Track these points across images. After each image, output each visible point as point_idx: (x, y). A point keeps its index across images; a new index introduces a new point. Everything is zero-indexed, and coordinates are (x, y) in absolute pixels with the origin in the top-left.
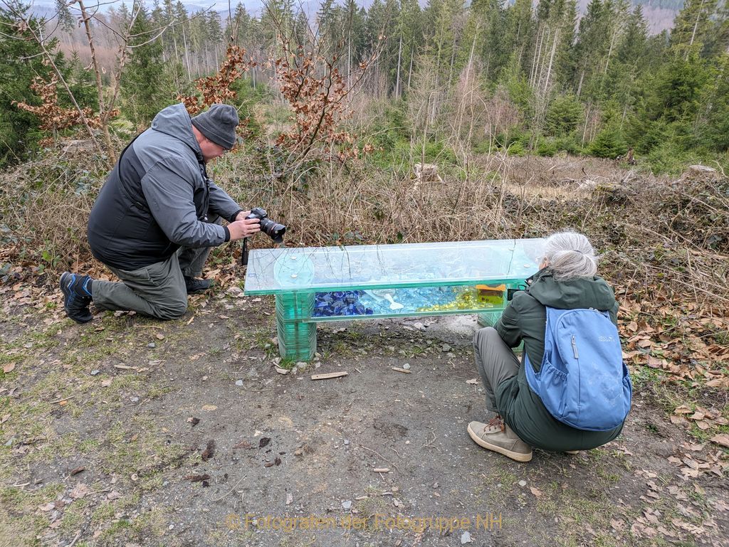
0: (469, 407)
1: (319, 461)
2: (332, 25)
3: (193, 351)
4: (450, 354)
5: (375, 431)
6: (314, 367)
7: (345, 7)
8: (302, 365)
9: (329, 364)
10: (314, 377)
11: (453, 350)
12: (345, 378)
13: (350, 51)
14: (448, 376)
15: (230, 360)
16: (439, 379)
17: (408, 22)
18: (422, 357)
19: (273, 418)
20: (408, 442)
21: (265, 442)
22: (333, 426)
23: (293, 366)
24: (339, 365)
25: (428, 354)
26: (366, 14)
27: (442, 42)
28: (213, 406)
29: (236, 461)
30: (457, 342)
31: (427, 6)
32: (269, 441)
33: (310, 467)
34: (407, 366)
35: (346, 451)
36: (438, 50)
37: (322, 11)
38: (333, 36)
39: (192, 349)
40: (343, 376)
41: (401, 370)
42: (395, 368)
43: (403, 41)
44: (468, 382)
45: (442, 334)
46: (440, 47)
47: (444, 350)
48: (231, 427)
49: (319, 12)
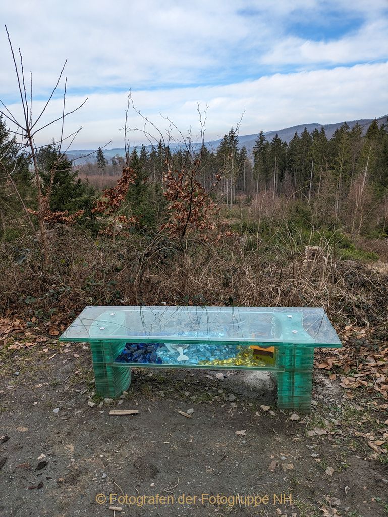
0: (224, 457)
1: (73, 491)
2: (264, 154)
3: (41, 381)
4: (233, 405)
5: (132, 468)
6: (117, 403)
7: (273, 142)
8: (108, 400)
9: (130, 402)
10: (112, 412)
11: (238, 400)
12: (136, 416)
13: (276, 170)
14: (223, 425)
15: (60, 391)
16: (214, 426)
17: (318, 149)
18: (208, 404)
19: (61, 445)
20: (152, 484)
21: (42, 465)
22: (103, 459)
23: (102, 400)
24: (137, 404)
25: (214, 402)
26: (287, 146)
27: (343, 161)
28: (25, 428)
29: (10, 480)
30: (245, 394)
31: (333, 137)
32: (46, 465)
33: (62, 495)
34: (190, 411)
35: (100, 484)
36: (340, 166)
37: (257, 146)
38: (264, 162)
39: (41, 379)
40: (134, 414)
41: (184, 414)
42: (180, 412)
43: (315, 162)
44: (238, 432)
45: (236, 385)
46: (341, 164)
47: (230, 399)
48: (27, 448)
49: (255, 147)
